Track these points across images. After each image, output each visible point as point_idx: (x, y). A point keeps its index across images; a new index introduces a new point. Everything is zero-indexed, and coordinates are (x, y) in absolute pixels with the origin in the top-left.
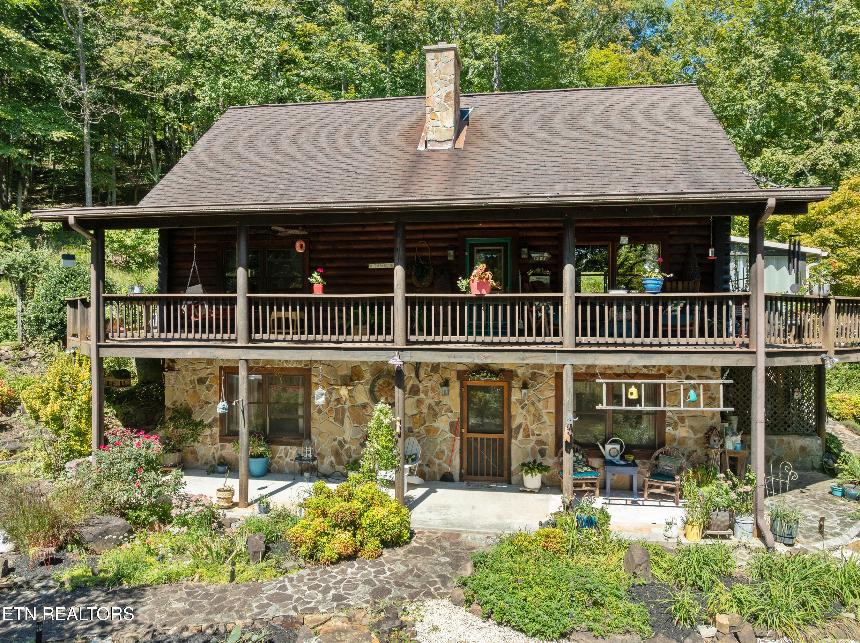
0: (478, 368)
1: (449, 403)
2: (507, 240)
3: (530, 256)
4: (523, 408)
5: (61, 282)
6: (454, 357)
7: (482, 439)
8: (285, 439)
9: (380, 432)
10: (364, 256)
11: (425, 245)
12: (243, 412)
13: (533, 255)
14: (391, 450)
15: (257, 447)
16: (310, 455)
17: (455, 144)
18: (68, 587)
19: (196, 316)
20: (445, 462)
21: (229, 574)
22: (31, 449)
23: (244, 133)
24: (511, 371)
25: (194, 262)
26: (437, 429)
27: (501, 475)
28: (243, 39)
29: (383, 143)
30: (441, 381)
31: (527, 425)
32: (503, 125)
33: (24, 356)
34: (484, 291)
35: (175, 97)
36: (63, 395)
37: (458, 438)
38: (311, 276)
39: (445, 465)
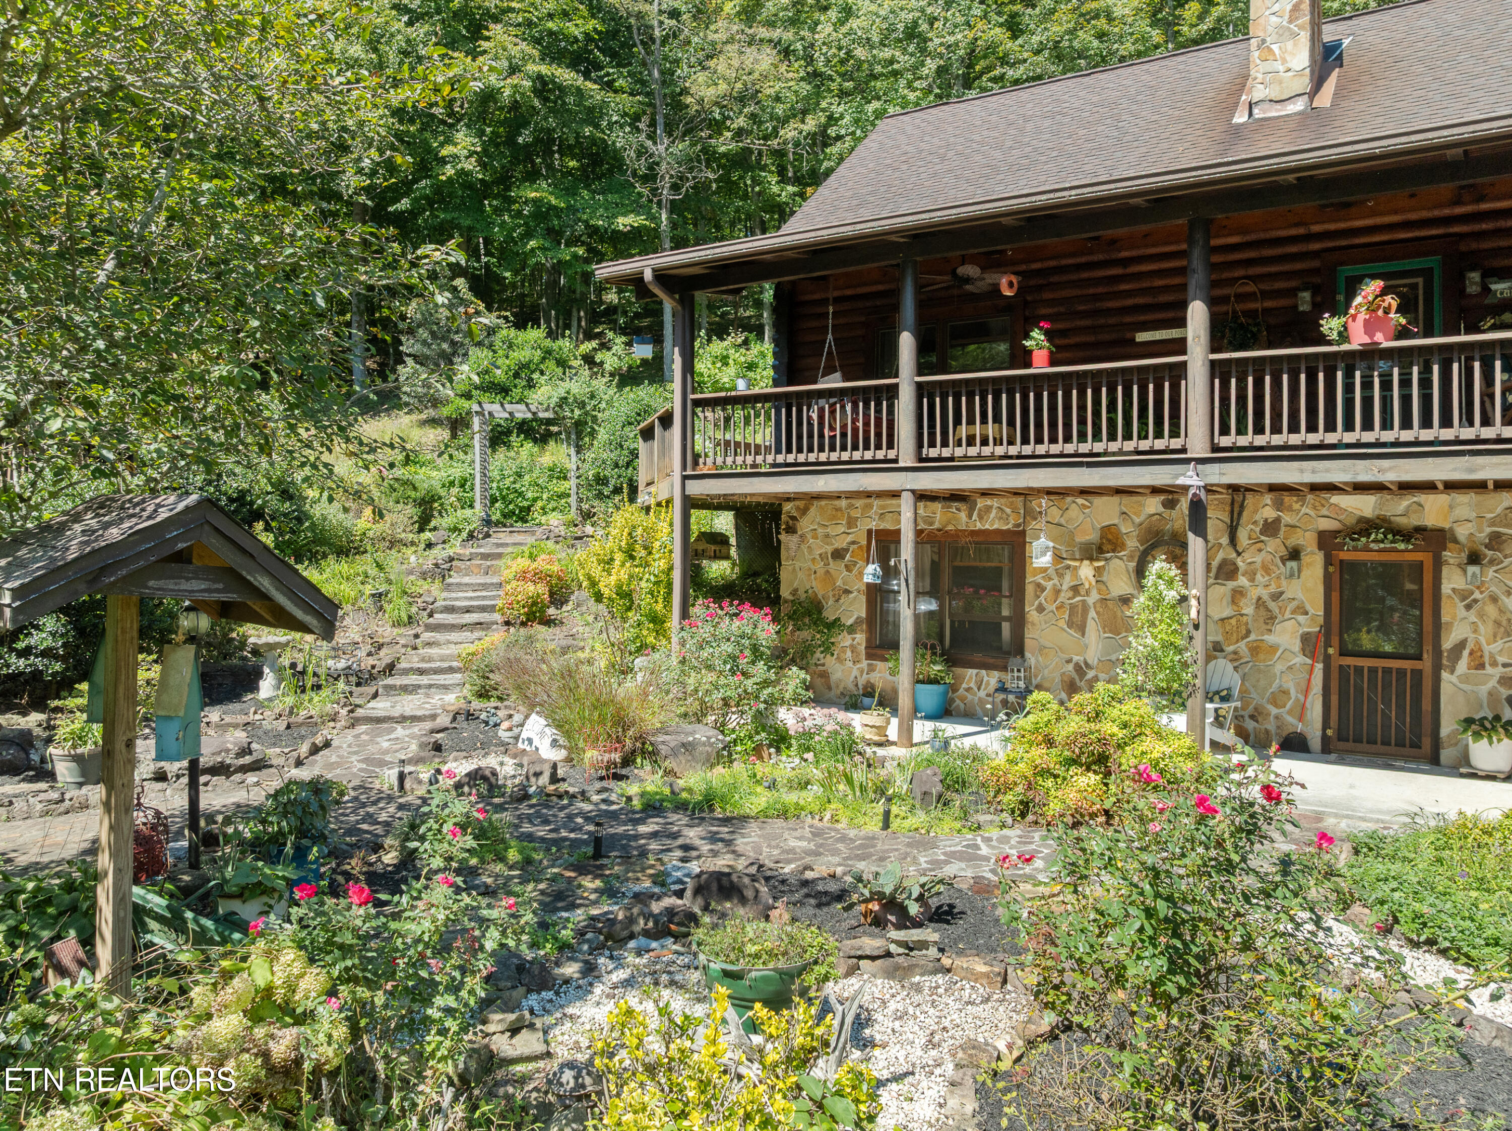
0: (1363, 526)
1: (1300, 595)
2: (1432, 262)
3: (1486, 290)
4: (1468, 607)
5: (630, 424)
6: (1314, 472)
7: (1373, 671)
8: (978, 657)
9: (1157, 615)
10: (1128, 319)
11: (1251, 288)
12: (907, 581)
13: (1493, 287)
14: (1180, 651)
15: (928, 665)
16: (1022, 684)
17: (1312, 101)
18: (636, 803)
19: (832, 428)
20: (1289, 712)
21: (881, 817)
22: (588, 650)
23: (910, 149)
24: (1441, 531)
25: (830, 336)
26: (1274, 648)
27: (1416, 745)
28: (906, 27)
29: (1163, 123)
30: (1283, 552)
31: (1478, 643)
32: (1421, 54)
33: (579, 534)
34: (1379, 337)
35: (797, 144)
36: (632, 558)
37: (1319, 666)
38: (1027, 336)
39: (1290, 719)
